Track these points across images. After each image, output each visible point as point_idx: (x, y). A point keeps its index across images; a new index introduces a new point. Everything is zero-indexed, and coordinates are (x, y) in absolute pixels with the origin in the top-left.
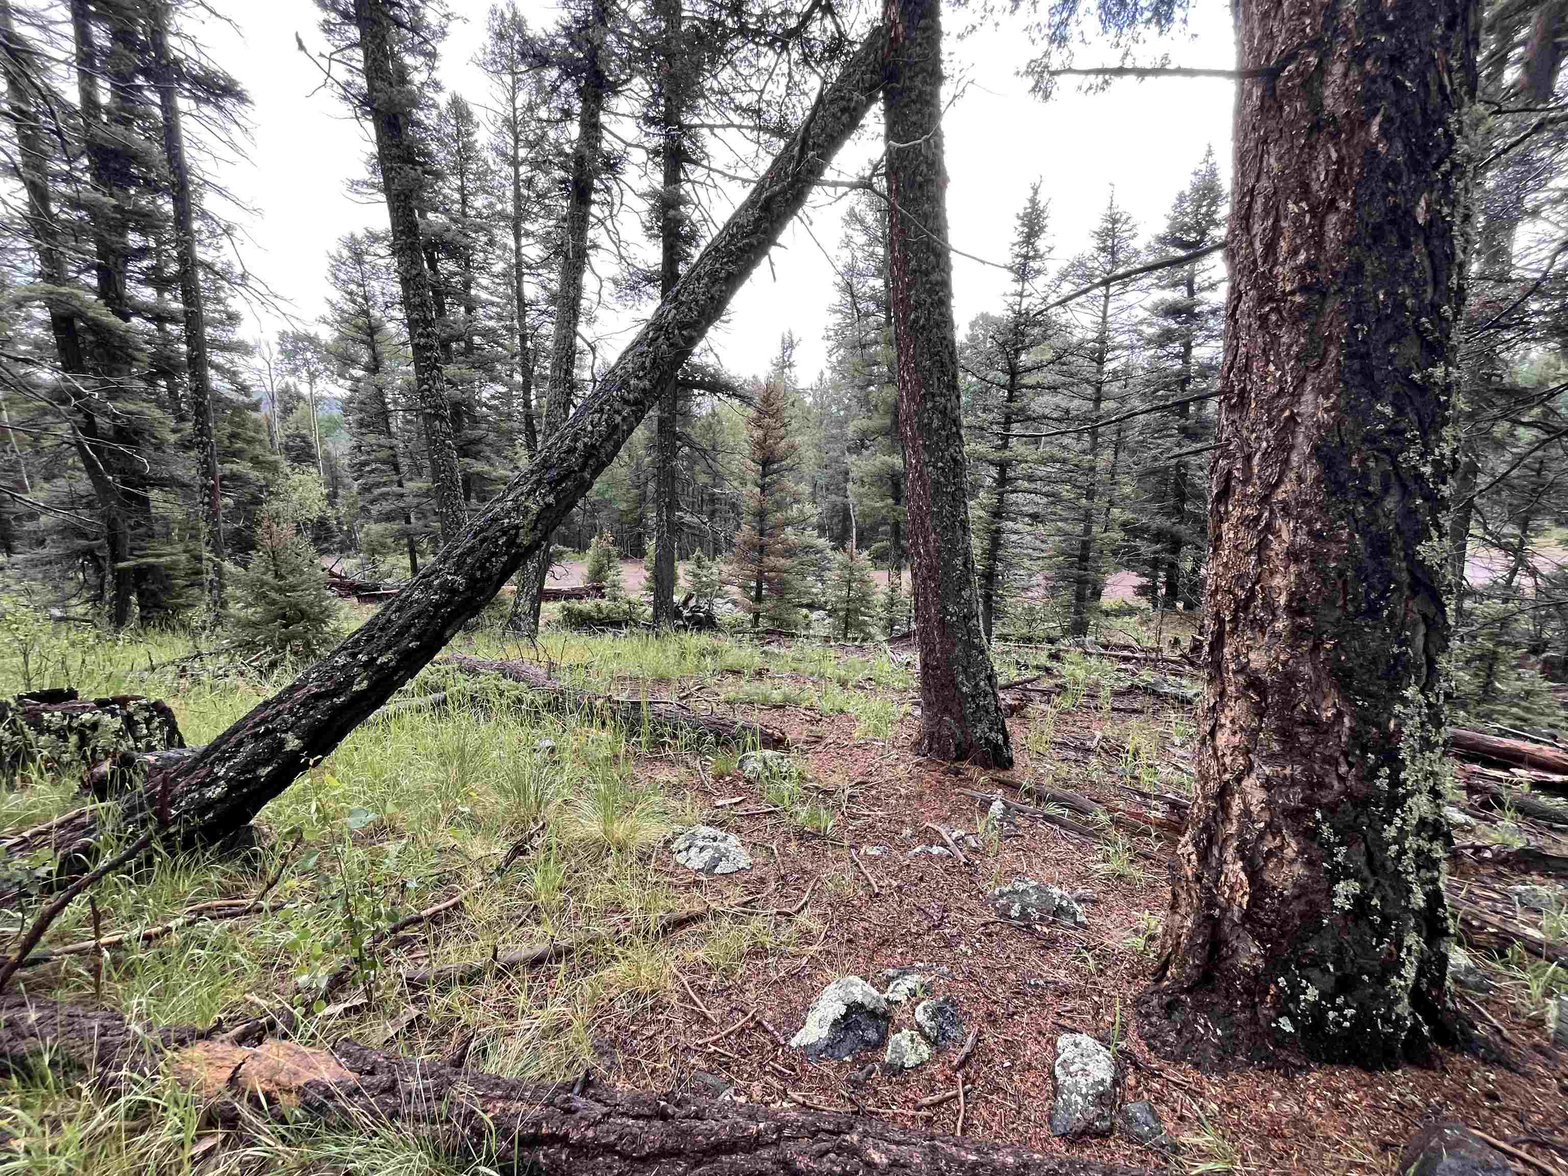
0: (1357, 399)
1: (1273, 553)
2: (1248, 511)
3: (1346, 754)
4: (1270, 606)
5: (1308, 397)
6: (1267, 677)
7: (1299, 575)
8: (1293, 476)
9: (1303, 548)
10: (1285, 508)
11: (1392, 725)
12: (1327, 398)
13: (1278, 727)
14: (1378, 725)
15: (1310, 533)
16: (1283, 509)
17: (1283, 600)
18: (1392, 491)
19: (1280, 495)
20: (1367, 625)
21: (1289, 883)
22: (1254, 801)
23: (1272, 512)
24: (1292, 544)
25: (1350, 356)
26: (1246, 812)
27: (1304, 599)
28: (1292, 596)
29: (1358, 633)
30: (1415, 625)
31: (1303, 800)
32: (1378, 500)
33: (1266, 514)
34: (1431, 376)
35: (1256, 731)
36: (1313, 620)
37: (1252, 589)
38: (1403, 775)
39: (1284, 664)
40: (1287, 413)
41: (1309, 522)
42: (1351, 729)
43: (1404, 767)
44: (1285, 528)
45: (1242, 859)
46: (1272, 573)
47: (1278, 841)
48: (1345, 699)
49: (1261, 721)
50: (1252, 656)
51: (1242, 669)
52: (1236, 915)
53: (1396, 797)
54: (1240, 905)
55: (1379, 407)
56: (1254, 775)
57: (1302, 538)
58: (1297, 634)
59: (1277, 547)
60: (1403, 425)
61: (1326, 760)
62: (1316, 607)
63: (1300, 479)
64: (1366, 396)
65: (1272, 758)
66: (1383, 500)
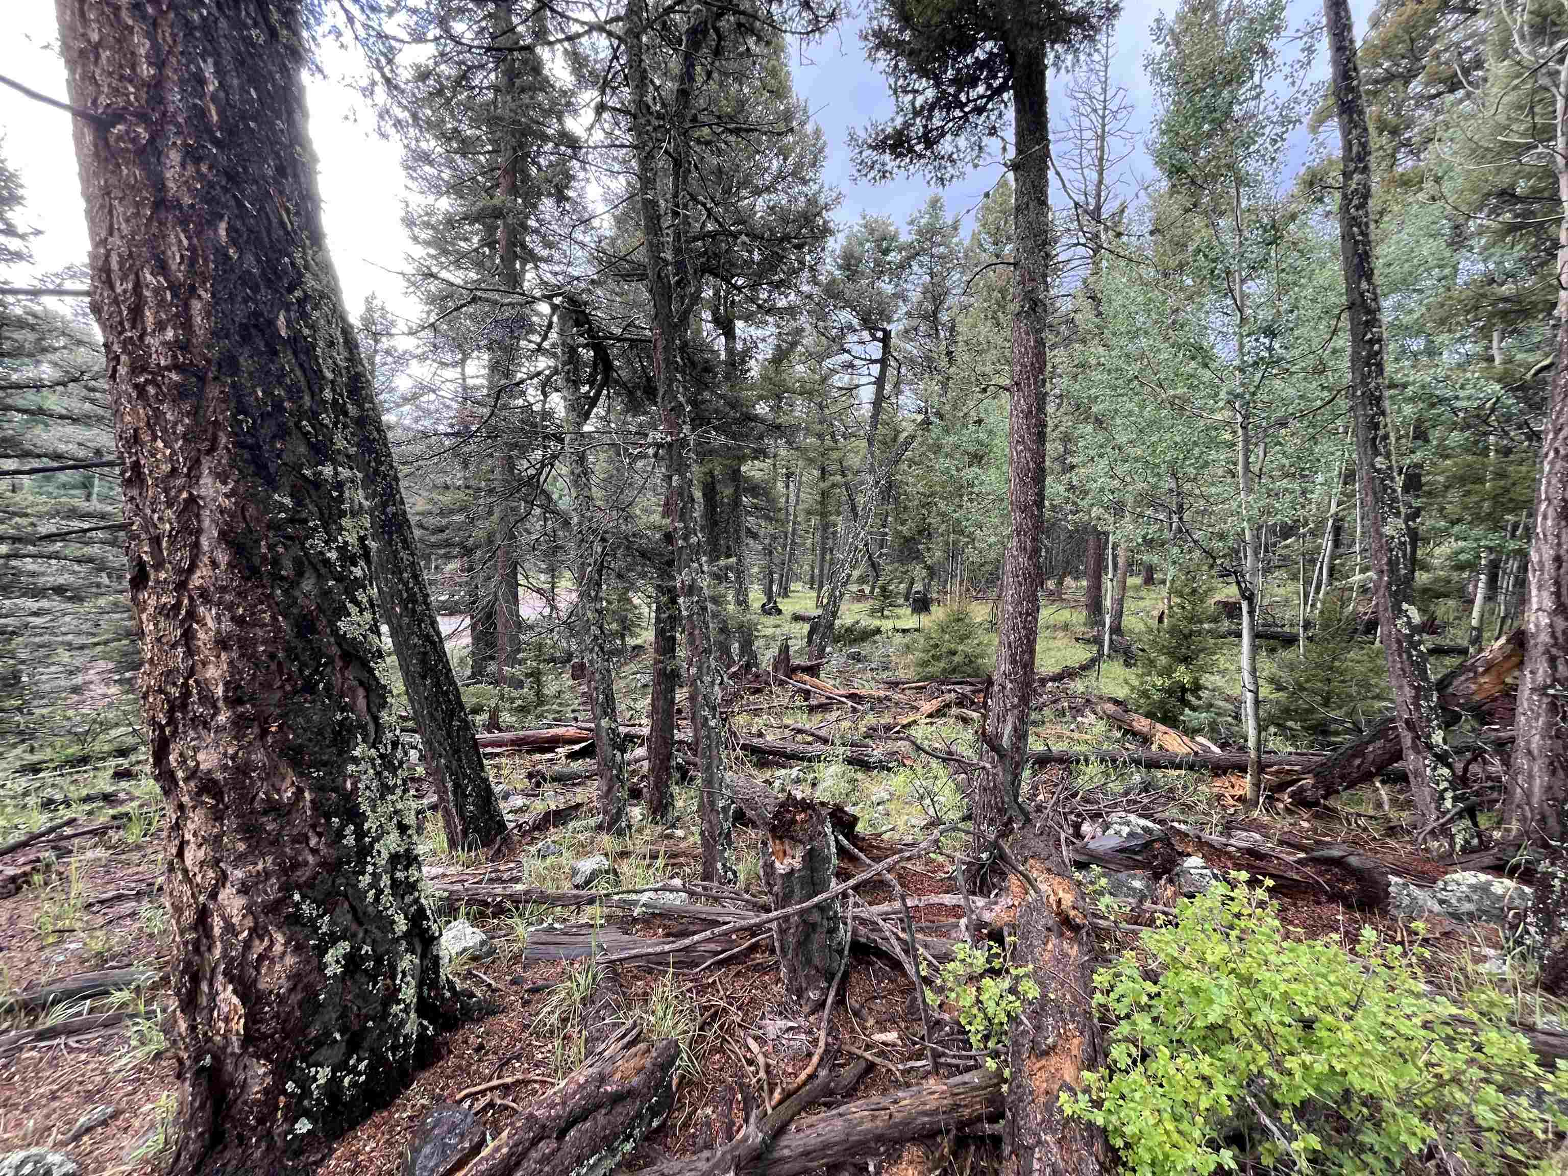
0: (254, 487)
1: (200, 643)
2: (164, 600)
3: (313, 827)
4: (207, 699)
5: (206, 480)
6: (219, 776)
7: (231, 663)
8: (206, 560)
9: (230, 636)
10: (204, 594)
11: (349, 785)
12: (225, 483)
13: (239, 825)
14: (335, 790)
15: (232, 619)
16: (201, 596)
17: (220, 691)
18: (307, 575)
19: (196, 581)
20: (306, 701)
21: (283, 981)
22: (235, 912)
23: (191, 599)
24: (218, 632)
25: (239, 444)
26: (229, 928)
27: (239, 687)
28: (227, 684)
29: (300, 710)
30: (352, 689)
31: (280, 889)
32: (294, 583)
33: (186, 601)
34: (321, 473)
35: (218, 838)
36: (253, 706)
37: (185, 684)
38: (366, 827)
39: (233, 758)
40: (185, 495)
41: (230, 607)
42: (312, 801)
43: (366, 819)
44: (208, 614)
45: (231, 982)
46: (204, 664)
47: (266, 942)
48: (301, 775)
49: (222, 825)
50: (201, 756)
51: (192, 774)
52: (235, 1046)
53: (364, 847)
54: (238, 1033)
55: (276, 497)
56: (228, 885)
57: (227, 625)
58: (239, 724)
59: (203, 637)
60: (304, 515)
61: (295, 840)
62: (254, 693)
63: (214, 564)
64: (262, 485)
65: (240, 860)
66: (298, 584)
